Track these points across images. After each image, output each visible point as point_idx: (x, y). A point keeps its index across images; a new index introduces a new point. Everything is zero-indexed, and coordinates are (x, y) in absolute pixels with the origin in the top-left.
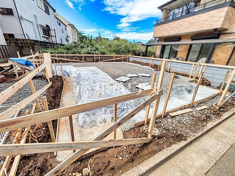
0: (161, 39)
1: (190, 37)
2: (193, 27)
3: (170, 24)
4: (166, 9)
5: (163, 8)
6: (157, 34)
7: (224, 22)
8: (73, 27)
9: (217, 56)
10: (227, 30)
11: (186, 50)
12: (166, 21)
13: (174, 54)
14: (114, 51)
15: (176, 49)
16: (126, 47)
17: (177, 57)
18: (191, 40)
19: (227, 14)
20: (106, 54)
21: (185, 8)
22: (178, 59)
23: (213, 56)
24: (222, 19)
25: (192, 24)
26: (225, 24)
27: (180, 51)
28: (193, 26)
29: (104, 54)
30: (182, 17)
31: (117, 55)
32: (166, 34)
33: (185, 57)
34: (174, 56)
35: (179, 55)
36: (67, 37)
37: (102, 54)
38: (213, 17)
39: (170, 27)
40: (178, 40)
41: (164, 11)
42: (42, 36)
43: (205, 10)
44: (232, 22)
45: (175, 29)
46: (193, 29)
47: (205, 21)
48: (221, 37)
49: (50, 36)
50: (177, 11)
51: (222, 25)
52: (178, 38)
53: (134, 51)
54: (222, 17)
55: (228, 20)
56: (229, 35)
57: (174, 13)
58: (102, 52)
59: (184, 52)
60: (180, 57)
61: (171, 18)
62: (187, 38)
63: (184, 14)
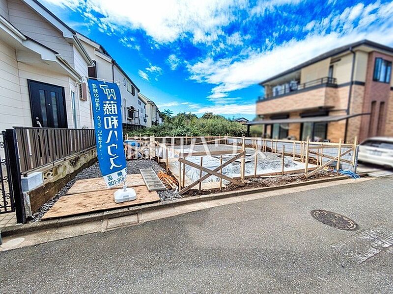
0: (266, 116)
1: (298, 114)
2: (298, 105)
3: (274, 101)
4: (268, 85)
5: (264, 85)
6: (261, 111)
7: (325, 100)
8: (153, 104)
9: (332, 134)
10: (333, 107)
11: (298, 128)
12: (269, 97)
13: (284, 134)
14: (208, 132)
15: (287, 128)
16: (223, 126)
17: (289, 137)
18: (300, 117)
19: (326, 93)
20: (199, 136)
21: (287, 86)
22: (289, 139)
23: (328, 134)
24: (323, 98)
25: (296, 102)
26: (328, 102)
27: (291, 129)
28: (297, 103)
29: (197, 136)
30: (285, 95)
31: (212, 137)
32: (270, 111)
33: (298, 137)
34: (285, 135)
35: (291, 134)
36: (146, 117)
37: (194, 136)
38: (314, 96)
39: (274, 104)
40: (286, 117)
41: (266, 87)
42: (128, 119)
43: (305, 89)
44: (336, 100)
45: (280, 106)
46: (299, 106)
47: (309, 99)
48: (331, 114)
49: (133, 118)
50: (279, 88)
51: (325, 103)
52: (286, 115)
53: (233, 131)
54: (322, 96)
55: (331, 99)
56: (338, 112)
57: (277, 89)
58: (194, 134)
59: (296, 131)
60: (292, 137)
61: (274, 95)
62: (296, 115)
63: (287, 91)
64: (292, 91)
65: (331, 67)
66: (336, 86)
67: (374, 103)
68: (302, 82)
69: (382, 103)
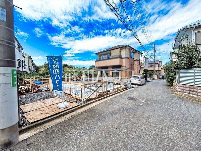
0: (99, 67)
3: (102, 61)
4: (99, 55)
6: (97, 65)
7: (120, 63)
10: (122, 65)
12: (100, 60)
15: (108, 72)
18: (112, 68)
25: (110, 62)
30: (106, 60)
32: (101, 65)
33: (112, 75)
35: (109, 75)
36: (25, 65)
39: (102, 63)
43: (113, 58)
44: (122, 63)
45: (105, 64)
46: (111, 64)
47: (115, 62)
49: (20, 67)
52: (107, 67)
54: (119, 61)
56: (123, 67)
57: (103, 57)
61: (102, 59)
62: (110, 67)
63: (107, 58)
64: (109, 58)
65: (120, 52)
66: (122, 58)
67: (131, 64)
68: (112, 55)
69: (133, 64)
